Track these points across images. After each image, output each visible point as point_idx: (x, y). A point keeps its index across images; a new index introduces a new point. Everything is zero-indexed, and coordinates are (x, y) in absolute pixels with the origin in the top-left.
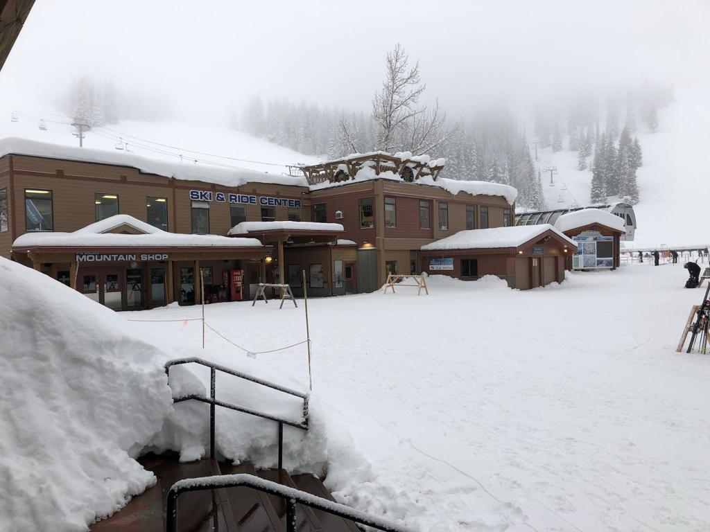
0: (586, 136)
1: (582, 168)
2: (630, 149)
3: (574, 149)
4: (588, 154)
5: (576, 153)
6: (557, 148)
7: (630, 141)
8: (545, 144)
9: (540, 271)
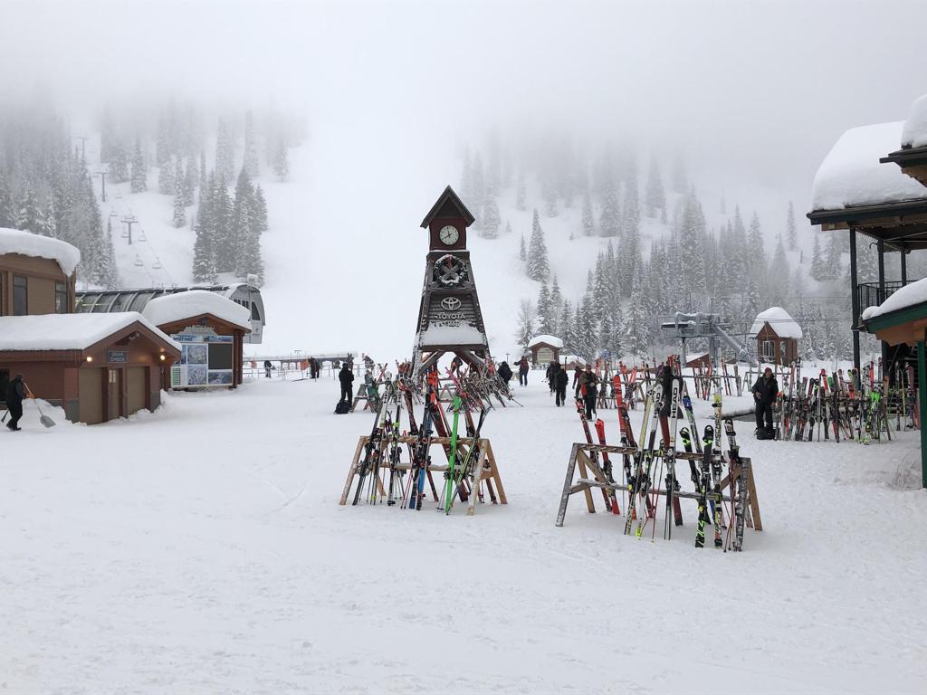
0: (184, 174)
1: (180, 223)
2: (251, 202)
3: (165, 191)
4: (189, 203)
5: (171, 199)
6: (138, 186)
7: (251, 189)
8: (117, 177)
9: (121, 393)
